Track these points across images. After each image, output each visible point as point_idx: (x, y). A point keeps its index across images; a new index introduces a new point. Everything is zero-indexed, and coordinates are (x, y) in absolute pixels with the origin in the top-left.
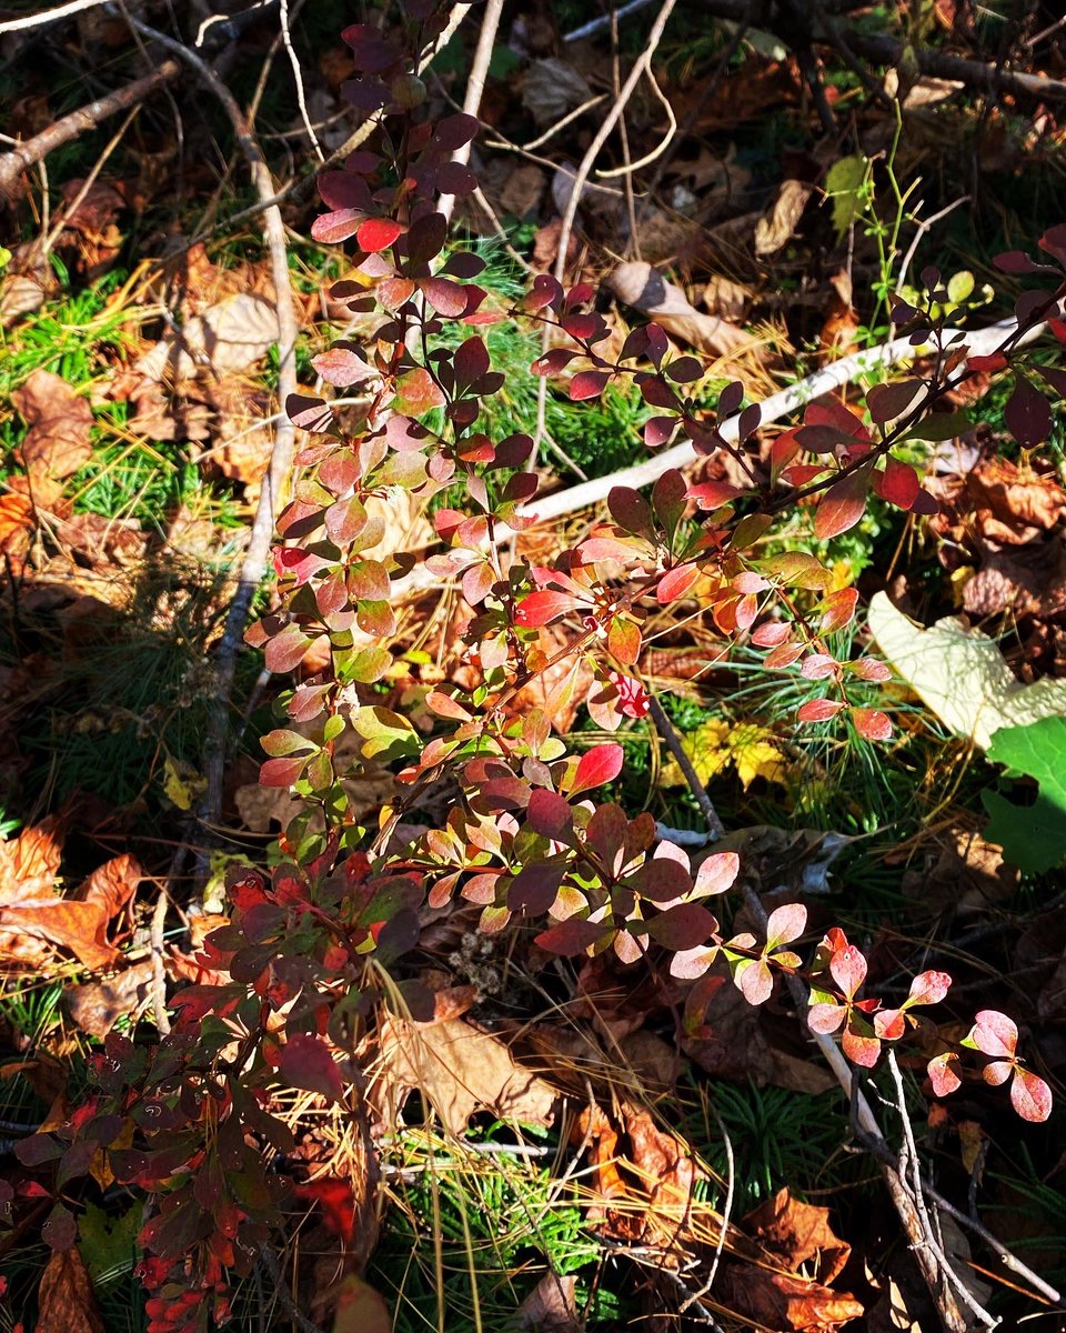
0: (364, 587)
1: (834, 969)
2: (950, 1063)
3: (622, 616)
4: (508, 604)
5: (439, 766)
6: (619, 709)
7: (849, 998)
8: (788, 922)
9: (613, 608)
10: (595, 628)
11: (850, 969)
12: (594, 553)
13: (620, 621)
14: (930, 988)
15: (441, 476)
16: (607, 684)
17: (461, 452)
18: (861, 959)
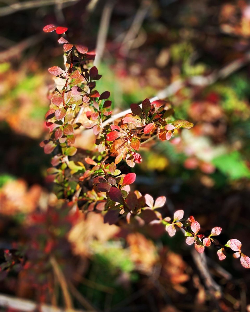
0: (67, 131)
1: (192, 227)
2: (223, 251)
3: (135, 137)
4: (105, 135)
5: (90, 176)
6: (134, 161)
7: (196, 234)
8: (179, 214)
9: (132, 135)
10: (127, 141)
11: (196, 227)
12: (127, 121)
13: (134, 139)
14: (216, 231)
15: (86, 102)
16: (131, 155)
17: (91, 95)
18: (199, 225)
